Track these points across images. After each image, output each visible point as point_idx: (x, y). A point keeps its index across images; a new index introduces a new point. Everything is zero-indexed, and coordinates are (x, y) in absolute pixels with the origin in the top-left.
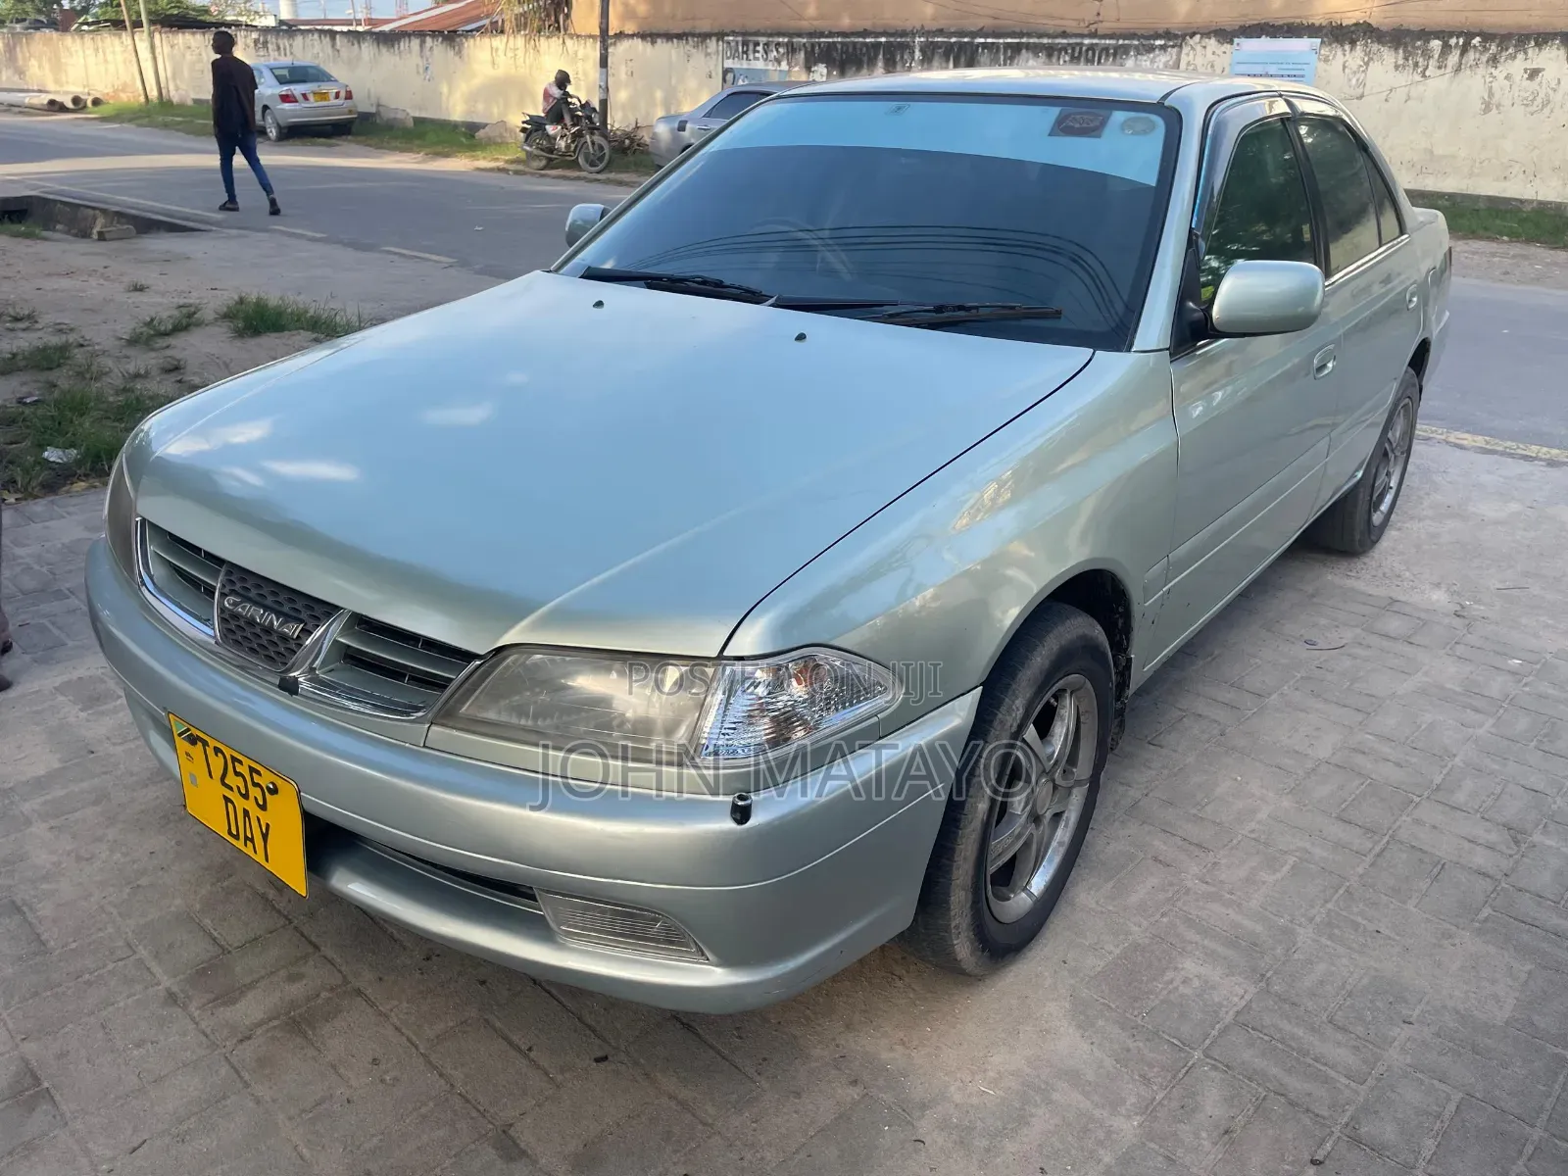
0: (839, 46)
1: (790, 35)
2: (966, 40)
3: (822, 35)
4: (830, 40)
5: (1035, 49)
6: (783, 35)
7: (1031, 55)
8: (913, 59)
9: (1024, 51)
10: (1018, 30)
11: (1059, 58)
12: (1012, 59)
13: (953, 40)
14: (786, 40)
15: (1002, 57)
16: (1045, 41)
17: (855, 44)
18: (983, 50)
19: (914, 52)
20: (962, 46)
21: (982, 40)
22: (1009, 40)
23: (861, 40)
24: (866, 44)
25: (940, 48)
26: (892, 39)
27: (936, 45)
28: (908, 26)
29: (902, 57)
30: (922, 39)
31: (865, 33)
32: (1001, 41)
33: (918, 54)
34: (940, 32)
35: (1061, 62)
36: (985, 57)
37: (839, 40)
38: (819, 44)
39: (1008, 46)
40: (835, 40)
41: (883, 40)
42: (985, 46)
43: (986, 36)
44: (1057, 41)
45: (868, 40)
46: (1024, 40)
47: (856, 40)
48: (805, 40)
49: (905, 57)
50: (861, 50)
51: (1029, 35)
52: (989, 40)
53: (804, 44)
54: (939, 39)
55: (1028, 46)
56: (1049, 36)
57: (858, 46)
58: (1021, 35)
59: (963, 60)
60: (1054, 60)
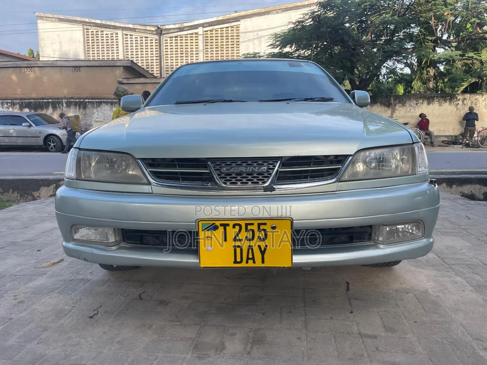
0: (33, 103)
1: (12, 100)
2: (82, 100)
3: (25, 99)
4: (29, 101)
5: (107, 103)
6: (9, 99)
7: (105, 105)
8: (63, 106)
9: (103, 103)
10: (99, 98)
11: (115, 105)
12: (99, 106)
13: (77, 100)
14: (10, 101)
15: (96, 105)
16: (110, 100)
17: (39, 102)
18: (89, 103)
19: (63, 104)
20: (80, 102)
21: (88, 100)
22: (97, 100)
23: (41, 101)
24: (44, 102)
25: (73, 102)
26: (54, 100)
27: (72, 102)
28: (59, 96)
29: (59, 106)
30: (66, 100)
31: (43, 99)
32: (94, 100)
33: (64, 105)
34: (72, 98)
35: (116, 106)
36: (89, 106)
37: (33, 101)
38: (25, 102)
39: (97, 102)
40: (31, 101)
41: (51, 100)
42: (89, 102)
43: (89, 99)
44: (113, 100)
45: (44, 101)
46: (102, 100)
47: (40, 101)
48: (19, 101)
49: (60, 105)
50: (42, 104)
51: (104, 99)
52: (90, 100)
53: (18, 102)
54: (72, 100)
55: (104, 102)
56: (110, 99)
57: (41, 103)
58: (101, 99)
59: (82, 106)
60: (113, 105)
